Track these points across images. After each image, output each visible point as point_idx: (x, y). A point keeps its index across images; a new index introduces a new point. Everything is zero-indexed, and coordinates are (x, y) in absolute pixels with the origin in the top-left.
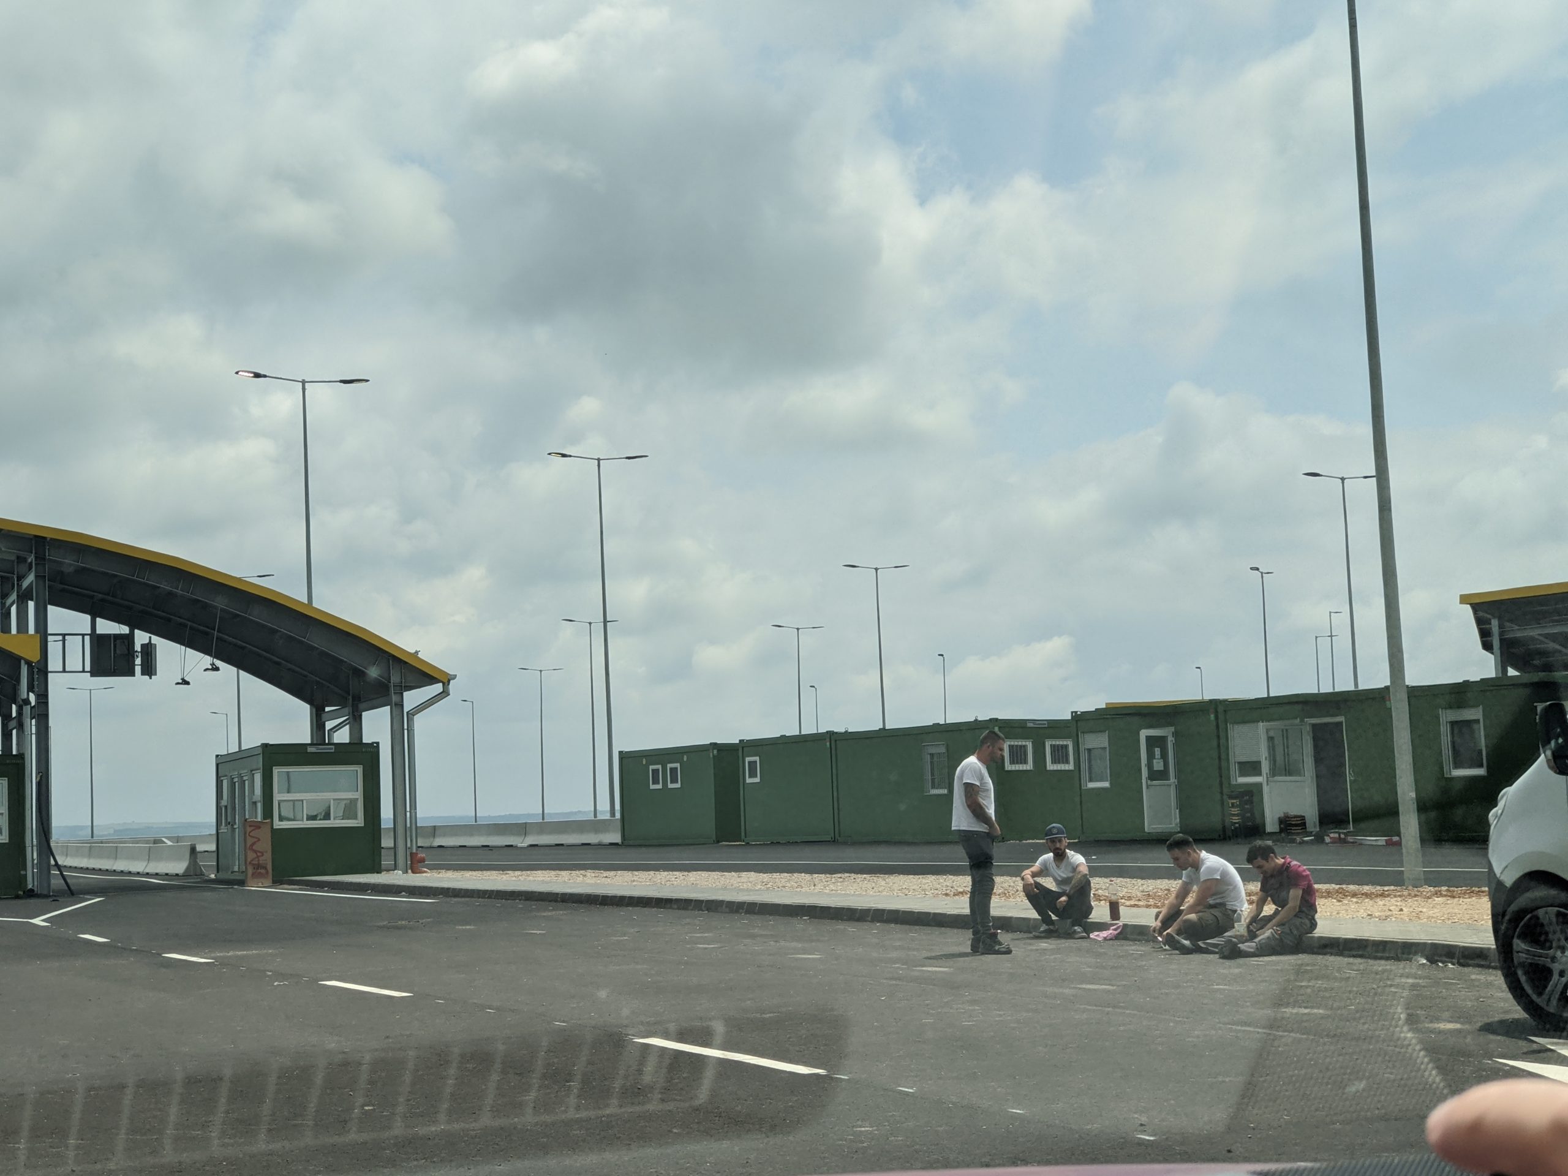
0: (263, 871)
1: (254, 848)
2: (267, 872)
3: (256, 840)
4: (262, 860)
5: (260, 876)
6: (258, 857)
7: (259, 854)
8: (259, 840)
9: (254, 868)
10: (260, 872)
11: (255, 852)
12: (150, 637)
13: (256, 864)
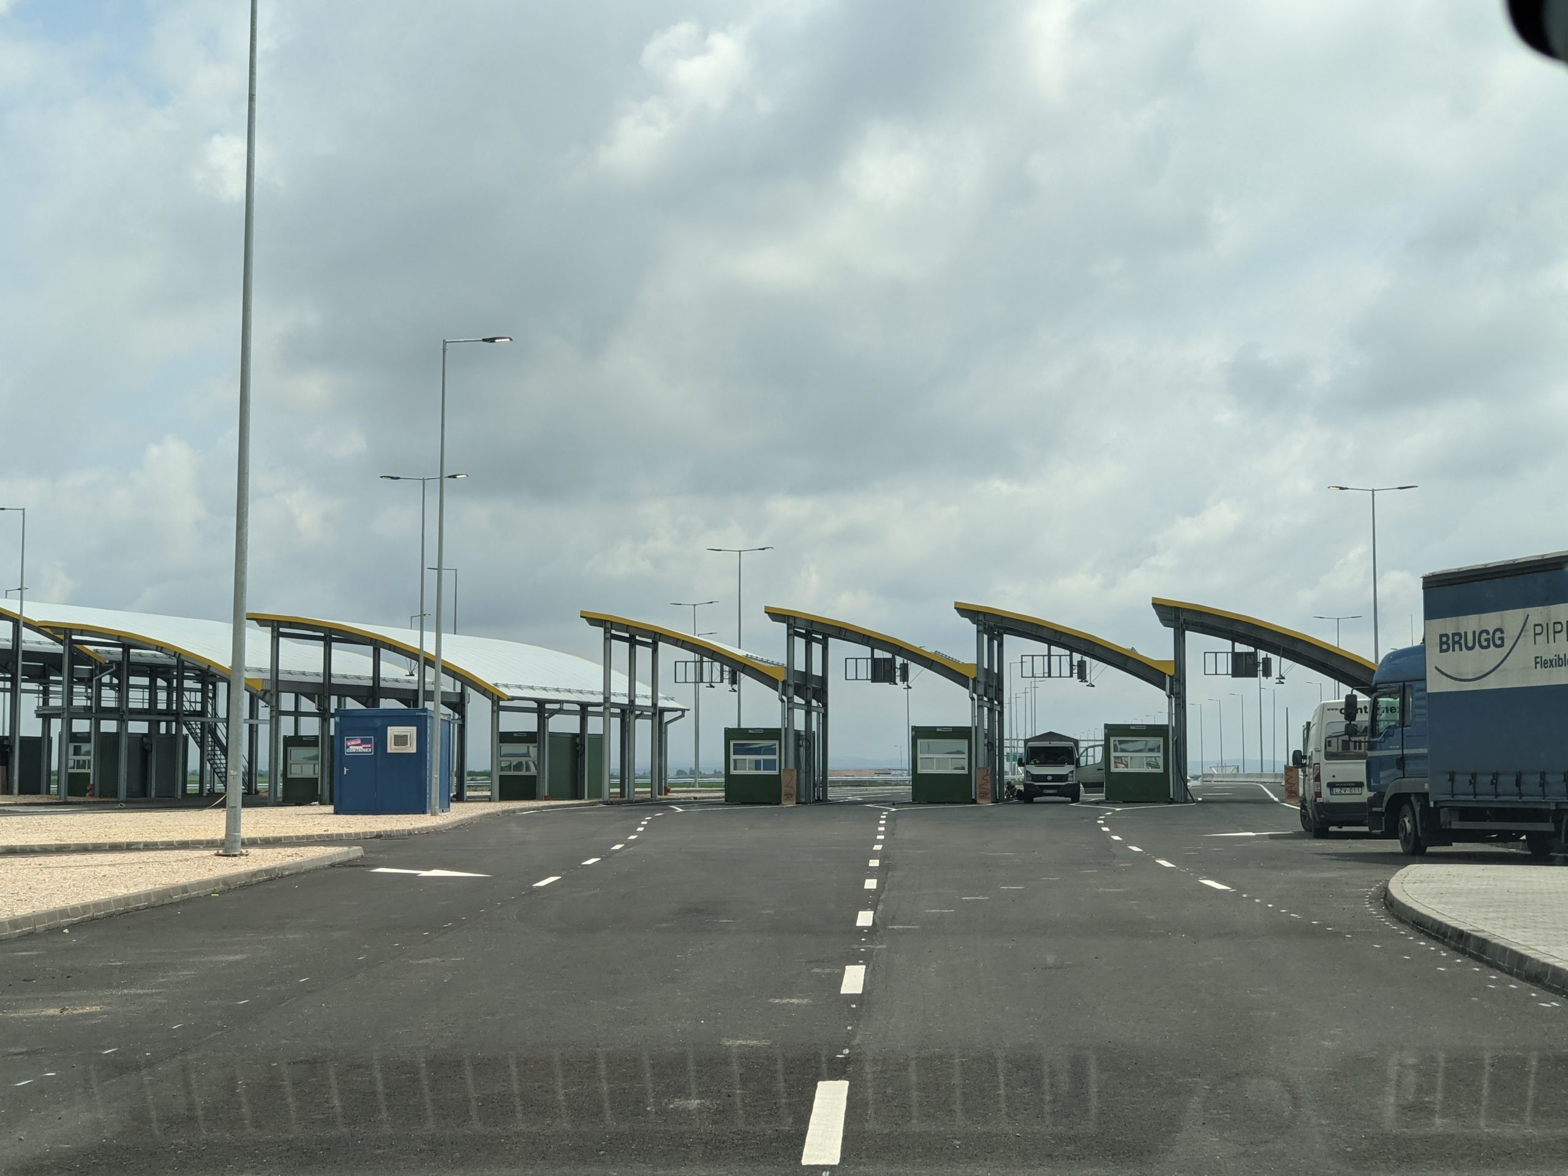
0: (1294, 794)
12: (1267, 654)
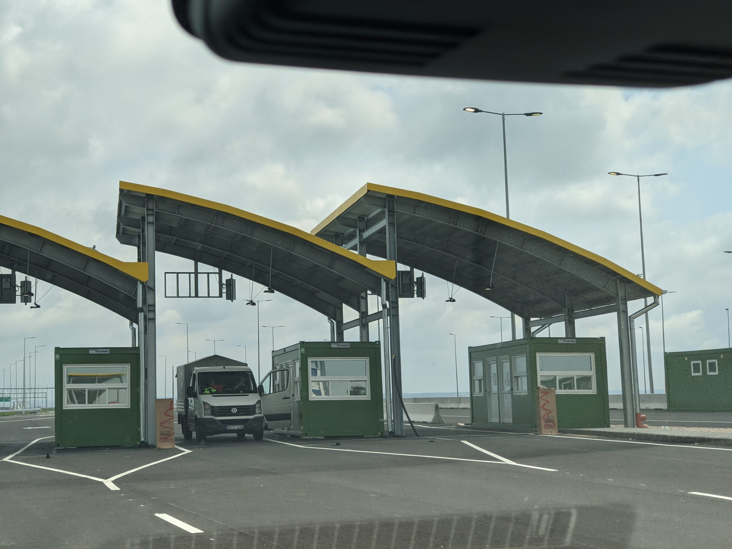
0: (551, 424)
1: (545, 407)
2: (554, 425)
3: (546, 402)
4: (551, 416)
5: (550, 427)
6: (548, 413)
7: (548, 412)
8: (548, 402)
9: (545, 422)
10: (550, 425)
11: (546, 410)
12: (423, 273)
13: (546, 419)
